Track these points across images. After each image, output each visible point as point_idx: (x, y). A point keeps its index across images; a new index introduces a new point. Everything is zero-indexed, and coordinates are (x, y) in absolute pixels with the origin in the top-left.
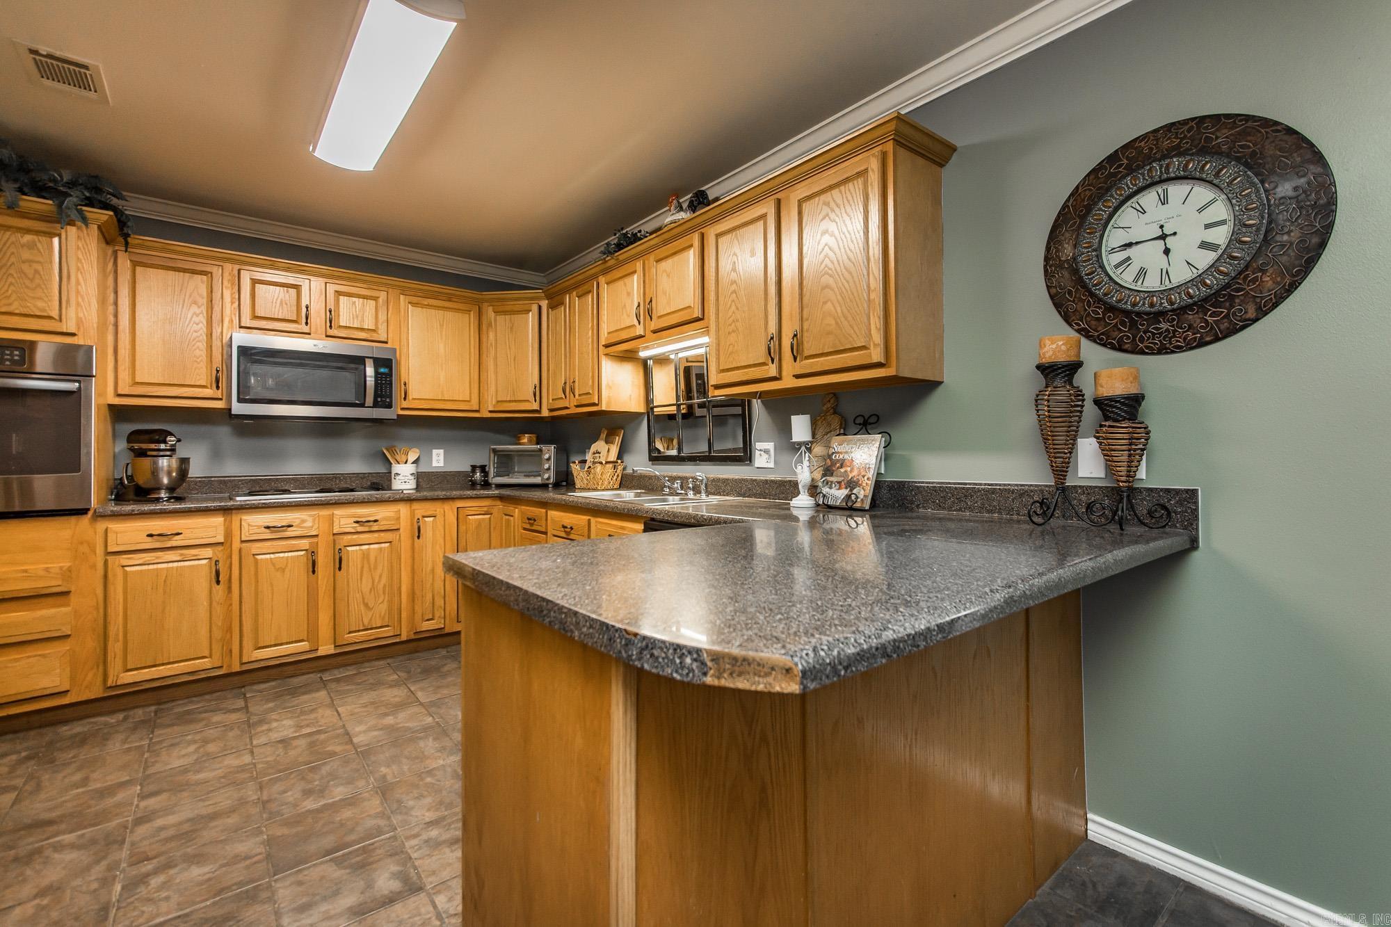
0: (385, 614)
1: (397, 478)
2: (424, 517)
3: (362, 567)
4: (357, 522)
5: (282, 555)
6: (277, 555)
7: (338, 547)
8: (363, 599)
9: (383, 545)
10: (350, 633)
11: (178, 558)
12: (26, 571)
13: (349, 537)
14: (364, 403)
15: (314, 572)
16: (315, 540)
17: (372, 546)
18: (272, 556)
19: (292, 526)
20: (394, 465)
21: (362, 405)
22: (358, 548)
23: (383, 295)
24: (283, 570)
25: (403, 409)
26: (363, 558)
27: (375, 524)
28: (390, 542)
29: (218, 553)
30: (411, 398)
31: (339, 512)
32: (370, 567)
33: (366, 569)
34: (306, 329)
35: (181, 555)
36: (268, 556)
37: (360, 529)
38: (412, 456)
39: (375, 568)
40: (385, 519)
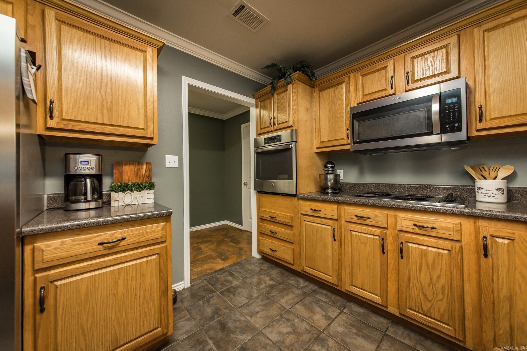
0: (445, 311)
1: (480, 191)
2: (493, 236)
3: (421, 263)
4: (415, 225)
5: (364, 235)
6: (362, 234)
7: (400, 241)
8: (422, 289)
9: (441, 251)
10: (410, 309)
11: (321, 223)
12: (284, 215)
13: (410, 235)
14: (433, 132)
15: (384, 253)
16: (384, 231)
17: (430, 249)
18: (359, 234)
19: (370, 218)
20: (477, 180)
21: (431, 133)
22: (417, 246)
23: (453, 40)
24: (365, 244)
25: (478, 130)
26: (422, 256)
27: (433, 230)
28: (449, 251)
29: (335, 224)
30: (488, 118)
31: (401, 215)
32: (428, 266)
33: (424, 265)
34: (392, 92)
35: (321, 221)
36: (357, 233)
37: (418, 231)
38: (505, 172)
39: (433, 267)
40: (443, 228)
